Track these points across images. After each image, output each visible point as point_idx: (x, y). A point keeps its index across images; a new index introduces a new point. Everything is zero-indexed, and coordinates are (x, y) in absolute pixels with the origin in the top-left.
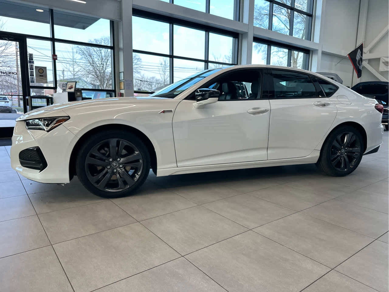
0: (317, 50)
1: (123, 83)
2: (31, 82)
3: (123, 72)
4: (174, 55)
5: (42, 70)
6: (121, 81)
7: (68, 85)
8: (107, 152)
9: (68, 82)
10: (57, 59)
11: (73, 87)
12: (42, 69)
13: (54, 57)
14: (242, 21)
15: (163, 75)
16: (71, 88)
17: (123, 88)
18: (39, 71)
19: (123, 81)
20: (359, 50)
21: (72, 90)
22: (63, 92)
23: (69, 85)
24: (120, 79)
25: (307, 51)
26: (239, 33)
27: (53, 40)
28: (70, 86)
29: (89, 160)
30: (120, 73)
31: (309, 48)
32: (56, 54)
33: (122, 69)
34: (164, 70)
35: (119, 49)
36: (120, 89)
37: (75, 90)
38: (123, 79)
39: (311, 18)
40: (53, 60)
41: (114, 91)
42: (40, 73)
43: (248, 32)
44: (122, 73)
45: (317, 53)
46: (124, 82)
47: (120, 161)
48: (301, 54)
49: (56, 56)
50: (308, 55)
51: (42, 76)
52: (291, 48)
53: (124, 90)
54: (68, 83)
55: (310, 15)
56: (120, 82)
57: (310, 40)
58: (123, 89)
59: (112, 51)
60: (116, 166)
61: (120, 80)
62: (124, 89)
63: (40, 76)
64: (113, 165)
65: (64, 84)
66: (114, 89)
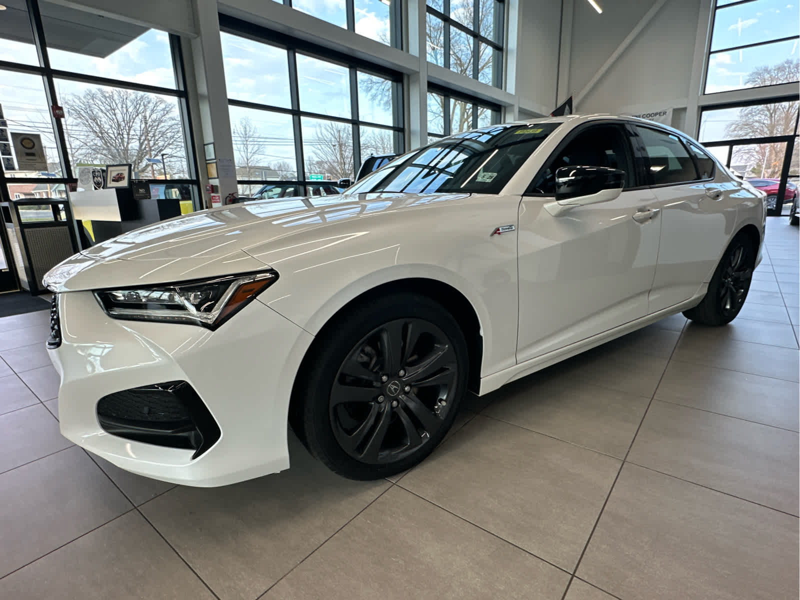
0: (512, 106)
1: (214, 165)
2: (7, 169)
3: (214, 143)
4: (302, 109)
5: (28, 141)
6: (208, 162)
7: (111, 171)
8: (371, 359)
9: (108, 166)
10: (63, 116)
11: (124, 178)
12: (29, 139)
13: (57, 112)
14: (408, 51)
15: (244, 151)
16: (119, 178)
17: (216, 176)
18: (22, 144)
19: (215, 161)
20: (567, 107)
21: (124, 183)
22: (96, 189)
23: (113, 172)
24: (207, 158)
25: (497, 108)
26: (404, 71)
27: (47, 72)
28: (114, 174)
29: (340, 394)
30: (205, 145)
31: (501, 101)
32: (59, 105)
33: (209, 137)
34: (245, 143)
35: (198, 97)
36: (209, 179)
37: (130, 181)
38: (213, 157)
39: (500, 53)
40: (54, 119)
41: (196, 182)
42: (26, 148)
43: (418, 70)
44: (211, 146)
45: (513, 111)
46: (216, 163)
47: (405, 375)
48: (488, 112)
49: (61, 109)
50: (499, 113)
51: (33, 154)
52: (477, 101)
53: (217, 180)
54: (110, 169)
55: (499, 48)
56: (207, 164)
57: (502, 89)
58: (215, 178)
59: (183, 100)
60: (396, 392)
61: (206, 160)
62: (218, 178)
63: (28, 154)
64: (390, 388)
65: (98, 171)
66: (194, 178)
